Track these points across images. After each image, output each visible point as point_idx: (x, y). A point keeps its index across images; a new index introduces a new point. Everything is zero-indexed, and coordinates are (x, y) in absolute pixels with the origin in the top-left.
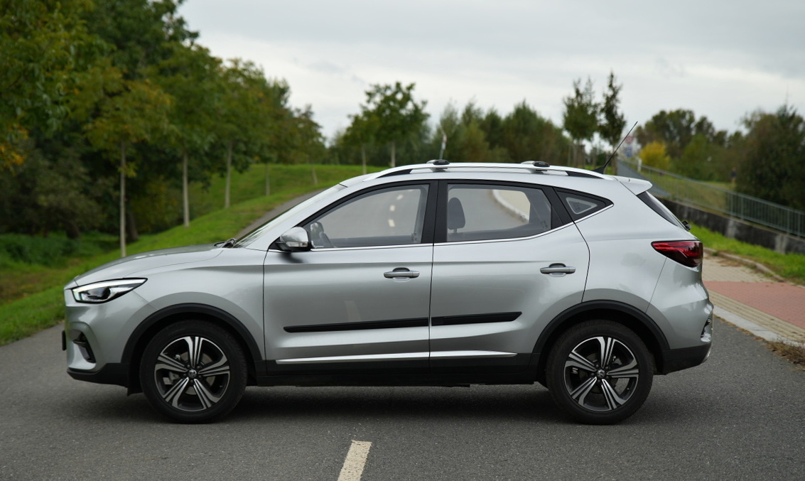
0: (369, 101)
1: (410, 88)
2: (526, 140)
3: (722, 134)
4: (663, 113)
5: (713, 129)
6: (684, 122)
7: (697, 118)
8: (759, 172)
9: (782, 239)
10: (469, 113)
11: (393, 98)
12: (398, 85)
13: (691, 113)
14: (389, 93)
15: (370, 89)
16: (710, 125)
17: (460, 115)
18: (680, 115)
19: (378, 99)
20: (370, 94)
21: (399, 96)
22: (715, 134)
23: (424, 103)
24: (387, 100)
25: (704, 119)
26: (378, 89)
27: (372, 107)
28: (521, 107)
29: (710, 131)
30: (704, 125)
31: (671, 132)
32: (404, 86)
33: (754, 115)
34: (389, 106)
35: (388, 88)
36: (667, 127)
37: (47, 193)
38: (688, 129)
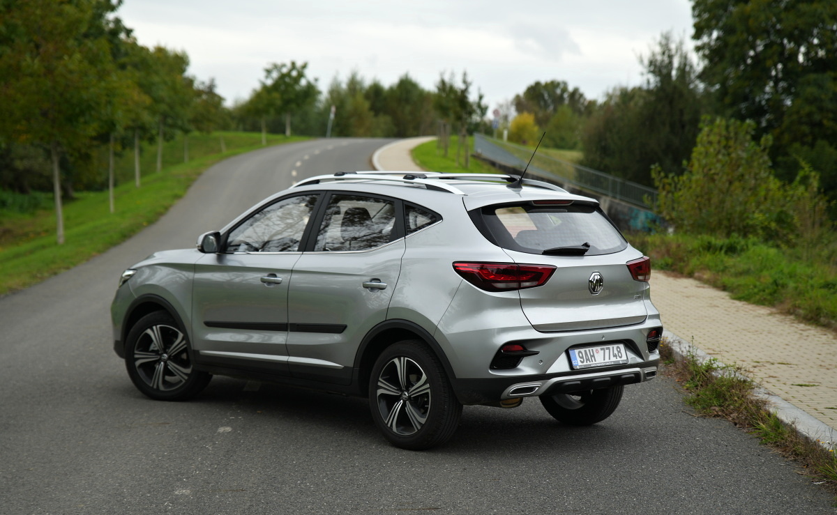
0: (267, 77)
1: (304, 66)
2: (408, 108)
3: (592, 103)
4: (538, 84)
5: (585, 99)
6: (558, 91)
7: (571, 88)
8: (603, 144)
9: (605, 201)
10: (354, 84)
11: (288, 74)
12: (293, 64)
13: (565, 84)
14: (285, 70)
15: (269, 67)
16: (581, 95)
17: (344, 86)
18: (553, 85)
19: (275, 75)
20: (269, 72)
21: (294, 73)
22: (586, 103)
23: (316, 80)
24: (283, 77)
25: (576, 91)
26: (276, 67)
27: (269, 82)
28: (404, 78)
29: (582, 100)
30: (575, 95)
31: (545, 101)
32: (299, 64)
33: (615, 89)
34: (285, 82)
35: (284, 65)
36: (542, 96)
37: (22, 158)
38: (561, 98)
